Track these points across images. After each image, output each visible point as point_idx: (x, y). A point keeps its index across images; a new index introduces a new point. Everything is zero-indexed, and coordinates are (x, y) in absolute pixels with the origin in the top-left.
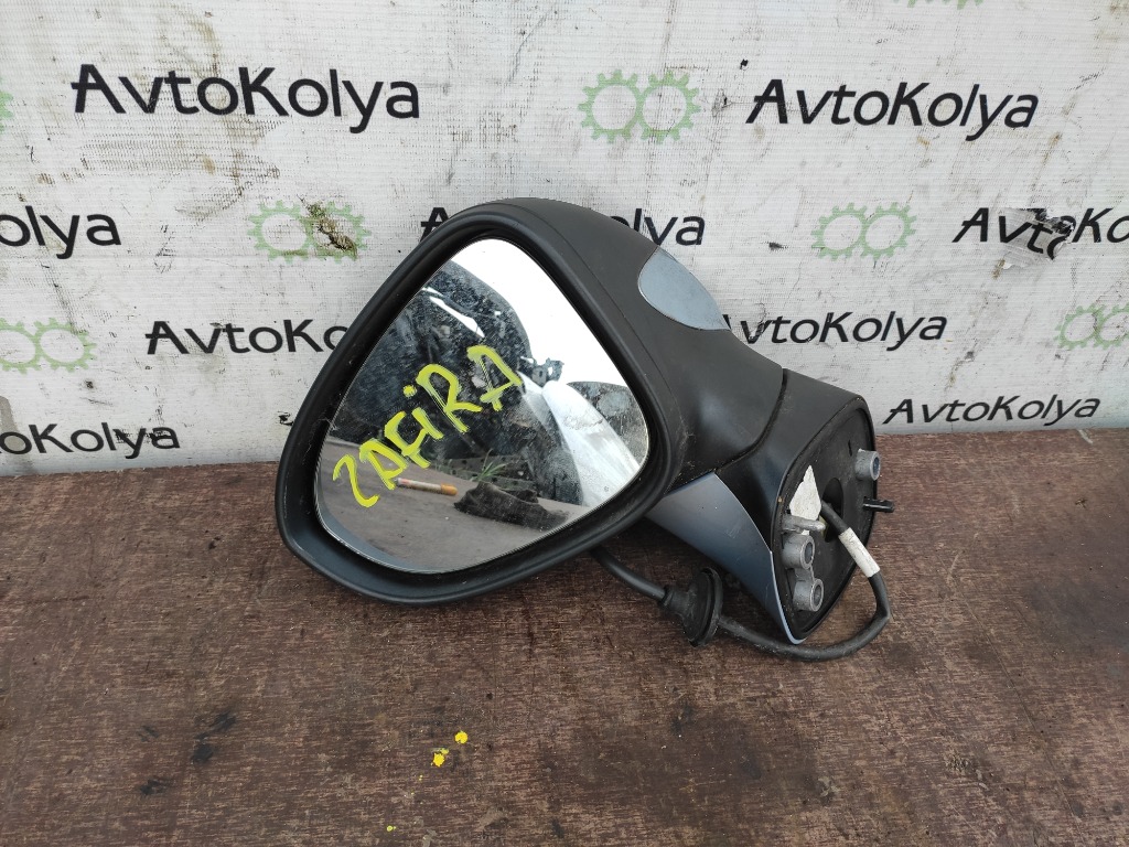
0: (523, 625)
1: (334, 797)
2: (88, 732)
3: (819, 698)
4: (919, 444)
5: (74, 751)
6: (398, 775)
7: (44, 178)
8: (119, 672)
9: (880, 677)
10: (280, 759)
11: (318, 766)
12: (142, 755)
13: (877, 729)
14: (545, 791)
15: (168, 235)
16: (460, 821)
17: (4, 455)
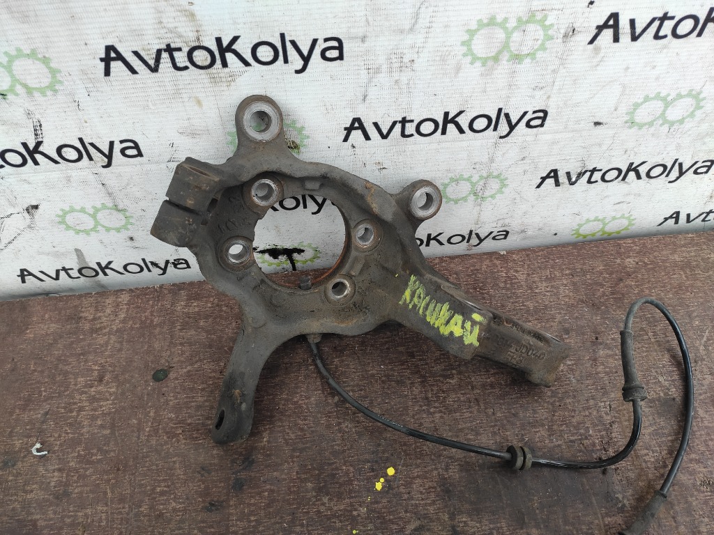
0: (421, 392)
1: (319, 512)
2: (169, 472)
4: (683, 242)
5: (163, 484)
6: (355, 497)
8: (180, 431)
9: (655, 423)
10: (285, 487)
11: (307, 491)
12: (202, 486)
13: (652, 460)
14: (446, 506)
15: (174, 149)
16: (395, 527)
17: (83, 278)
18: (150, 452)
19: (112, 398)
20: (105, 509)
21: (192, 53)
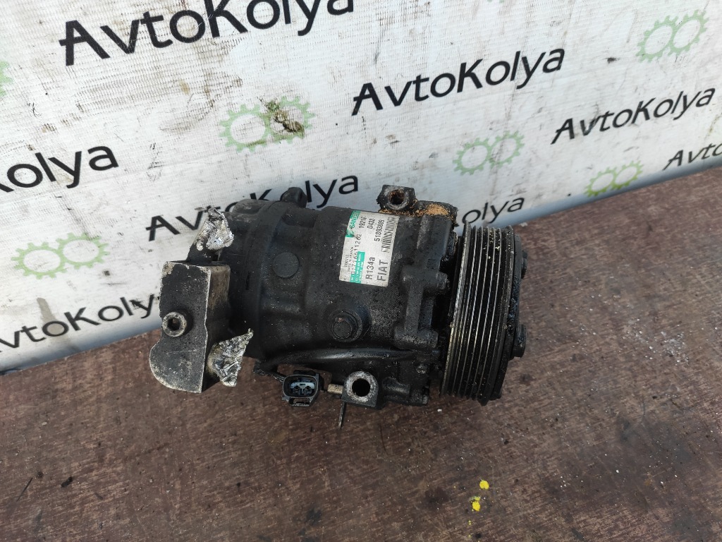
3: (706, 391)
4: (694, 183)
6: (453, 525)
7: (48, 127)
8: (219, 498)
15: (156, 151)
17: (49, 340)
19: (122, 478)
21: (176, 22)
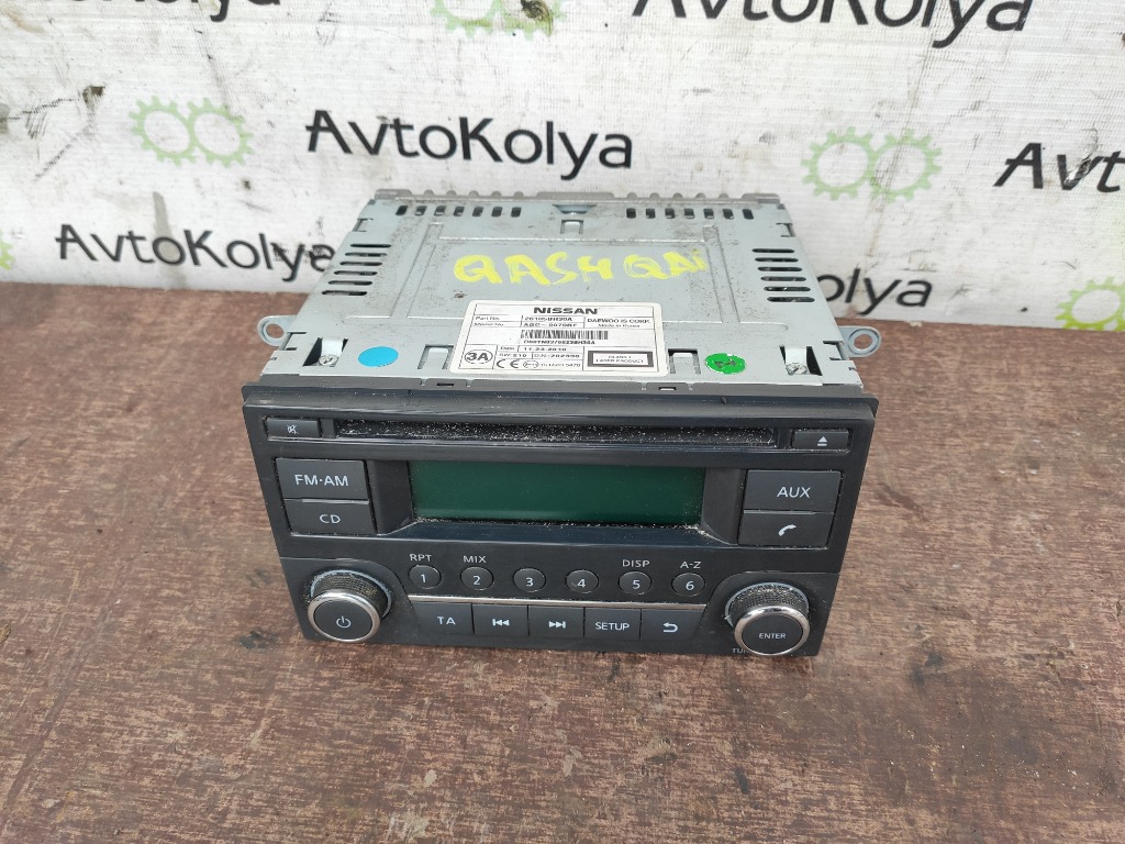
18: (172, 529)
20: (58, 606)
